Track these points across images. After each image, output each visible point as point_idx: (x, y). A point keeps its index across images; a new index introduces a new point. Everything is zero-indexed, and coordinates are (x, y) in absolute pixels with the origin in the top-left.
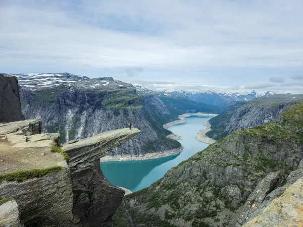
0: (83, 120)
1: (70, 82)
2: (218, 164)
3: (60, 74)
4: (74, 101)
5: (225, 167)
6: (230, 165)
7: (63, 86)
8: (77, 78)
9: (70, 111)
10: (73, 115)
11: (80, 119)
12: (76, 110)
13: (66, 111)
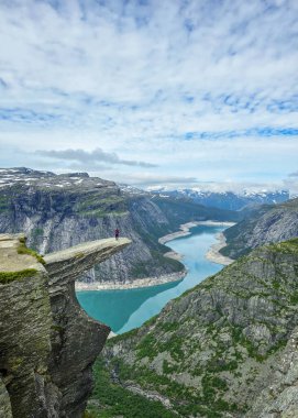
0: (47, 233)
1: (28, 180)
2: (237, 294)
3: (15, 169)
4: (34, 206)
5: (248, 298)
6: (254, 295)
7: (19, 186)
8: (38, 174)
9: (28, 220)
10: (32, 227)
11: (42, 232)
12: (38, 218)
13: (23, 221)
